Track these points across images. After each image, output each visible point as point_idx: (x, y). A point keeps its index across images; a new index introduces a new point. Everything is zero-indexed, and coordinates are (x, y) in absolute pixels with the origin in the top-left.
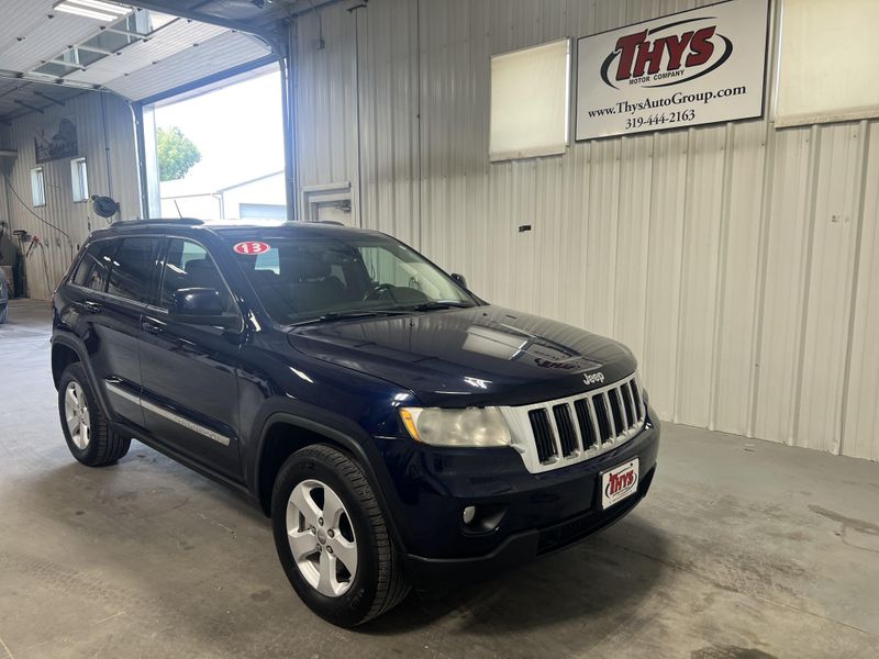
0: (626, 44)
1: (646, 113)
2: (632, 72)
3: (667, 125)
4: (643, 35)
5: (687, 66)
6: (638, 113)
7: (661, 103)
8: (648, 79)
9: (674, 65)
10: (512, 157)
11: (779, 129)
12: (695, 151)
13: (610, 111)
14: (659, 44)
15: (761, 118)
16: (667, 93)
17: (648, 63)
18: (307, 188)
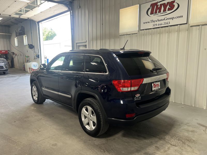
0: (153, 5)
1: (158, 23)
2: (154, 12)
3: (163, 26)
4: (157, 3)
5: (168, 11)
6: (156, 23)
7: (161, 20)
8: (158, 14)
9: (165, 10)
10: (125, 34)
11: (191, 26)
12: (170, 32)
13: (149, 22)
14: (161, 5)
15: (187, 23)
16: (163, 18)
17: (158, 10)
18: (76, 42)
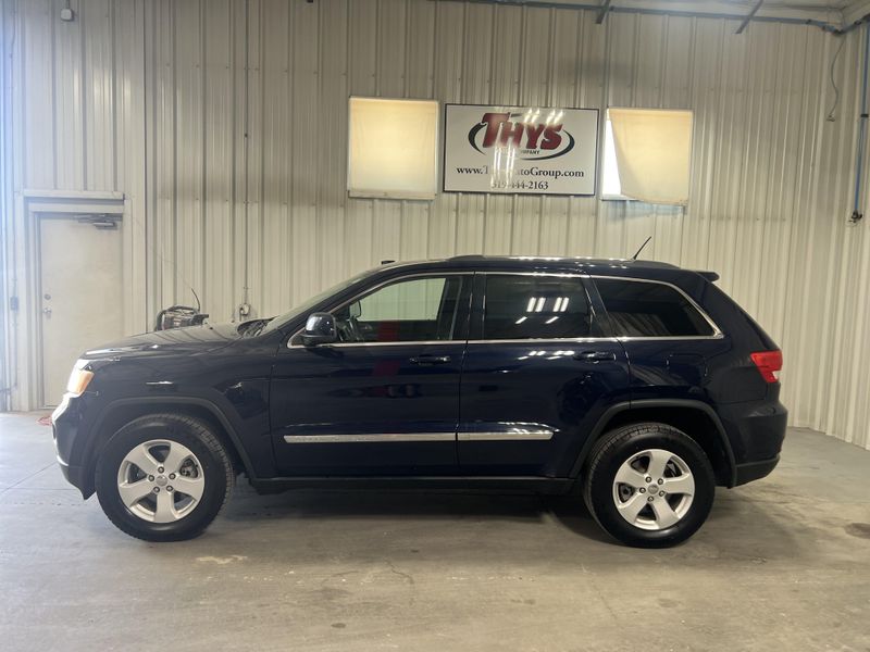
0: (491, 119)
3: (526, 190)
4: (506, 116)
5: (542, 148)
7: (522, 173)
9: (532, 145)
10: (375, 195)
12: (545, 213)
13: (477, 171)
14: (520, 127)
15: (593, 195)
17: (510, 139)
18: (29, 192)
